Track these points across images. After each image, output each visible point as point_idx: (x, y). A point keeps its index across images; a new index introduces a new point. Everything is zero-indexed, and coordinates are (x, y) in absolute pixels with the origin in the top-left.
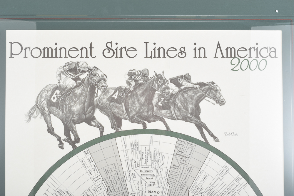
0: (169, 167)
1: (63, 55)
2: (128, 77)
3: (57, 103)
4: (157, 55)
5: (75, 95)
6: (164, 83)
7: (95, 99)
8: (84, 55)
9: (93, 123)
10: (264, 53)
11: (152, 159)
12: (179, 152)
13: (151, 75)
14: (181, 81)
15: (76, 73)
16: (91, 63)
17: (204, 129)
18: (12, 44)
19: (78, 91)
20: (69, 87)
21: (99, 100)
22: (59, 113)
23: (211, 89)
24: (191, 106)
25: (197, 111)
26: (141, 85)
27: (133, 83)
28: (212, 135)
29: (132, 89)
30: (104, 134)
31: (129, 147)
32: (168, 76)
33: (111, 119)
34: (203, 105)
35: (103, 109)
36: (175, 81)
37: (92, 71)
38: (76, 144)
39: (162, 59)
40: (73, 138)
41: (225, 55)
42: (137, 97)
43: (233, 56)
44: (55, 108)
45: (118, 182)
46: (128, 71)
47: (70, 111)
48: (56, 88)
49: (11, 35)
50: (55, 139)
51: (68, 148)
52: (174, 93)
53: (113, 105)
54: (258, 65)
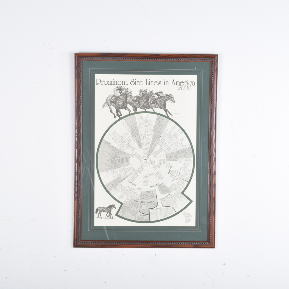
0: (154, 125)
1: (116, 84)
2: (140, 92)
3: (114, 101)
4: (150, 84)
5: (120, 98)
6: (153, 95)
7: (128, 100)
8: (124, 84)
9: (127, 109)
10: (190, 84)
11: (148, 122)
12: (158, 120)
13: (148, 91)
14: (159, 94)
15: (121, 91)
16: (126, 87)
17: (167, 112)
18: (97, 79)
19: (121, 97)
20: (118, 96)
21: (129, 101)
22: (114, 105)
23: (170, 97)
24: (163, 103)
25: (165, 105)
26: (144, 95)
27: (141, 94)
28: (170, 114)
29: (141, 96)
30: (131, 113)
31: (140, 118)
32: (154, 92)
33: (133, 107)
34: (167, 103)
35: (130, 104)
36: (157, 94)
37: (126, 90)
38: (120, 117)
39: (152, 85)
40: (119, 114)
41: (176, 84)
42: (143, 99)
43: (179, 85)
44: (113, 103)
45: (136, 131)
46: (140, 90)
47: (118, 104)
48: (113, 96)
49: (97, 76)
50: (113, 114)
51: (118, 118)
52: (156, 98)
53: (134, 102)
54: (188, 88)
